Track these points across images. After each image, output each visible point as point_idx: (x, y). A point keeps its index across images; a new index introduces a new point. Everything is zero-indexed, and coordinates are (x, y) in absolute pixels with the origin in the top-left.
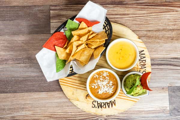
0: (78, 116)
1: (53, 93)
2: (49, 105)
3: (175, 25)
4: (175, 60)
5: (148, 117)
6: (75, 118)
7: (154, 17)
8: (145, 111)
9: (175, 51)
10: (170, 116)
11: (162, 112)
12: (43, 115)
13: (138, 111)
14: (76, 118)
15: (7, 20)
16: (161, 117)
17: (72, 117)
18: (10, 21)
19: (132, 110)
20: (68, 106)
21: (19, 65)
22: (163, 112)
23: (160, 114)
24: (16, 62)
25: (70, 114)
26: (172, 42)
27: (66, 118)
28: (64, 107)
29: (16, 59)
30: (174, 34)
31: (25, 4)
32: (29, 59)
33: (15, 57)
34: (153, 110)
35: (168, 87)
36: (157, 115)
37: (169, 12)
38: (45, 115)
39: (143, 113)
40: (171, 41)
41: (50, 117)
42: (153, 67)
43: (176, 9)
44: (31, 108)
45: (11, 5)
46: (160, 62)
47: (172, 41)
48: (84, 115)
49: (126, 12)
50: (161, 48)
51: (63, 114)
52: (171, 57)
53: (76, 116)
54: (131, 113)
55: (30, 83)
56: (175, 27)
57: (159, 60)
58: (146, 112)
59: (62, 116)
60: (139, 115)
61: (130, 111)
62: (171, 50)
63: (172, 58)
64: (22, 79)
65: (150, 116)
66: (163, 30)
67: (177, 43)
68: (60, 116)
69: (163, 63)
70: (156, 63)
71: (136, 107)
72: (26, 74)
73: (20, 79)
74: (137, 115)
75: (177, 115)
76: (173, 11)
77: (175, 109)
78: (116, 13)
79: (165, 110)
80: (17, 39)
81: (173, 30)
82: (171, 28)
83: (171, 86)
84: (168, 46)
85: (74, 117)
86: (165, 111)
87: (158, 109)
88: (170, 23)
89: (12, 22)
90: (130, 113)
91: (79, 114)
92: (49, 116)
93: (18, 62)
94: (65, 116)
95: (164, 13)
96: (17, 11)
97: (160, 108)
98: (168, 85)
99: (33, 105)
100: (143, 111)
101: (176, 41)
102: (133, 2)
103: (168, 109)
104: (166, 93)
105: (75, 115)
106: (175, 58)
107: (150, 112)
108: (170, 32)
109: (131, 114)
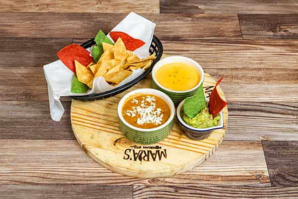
0: (95, 179)
1: (55, 142)
2: (47, 159)
3: (260, 64)
4: (268, 105)
5: (229, 187)
6: (89, 182)
7: (227, 54)
8: (222, 177)
9: (266, 94)
10: (272, 186)
11: (255, 179)
12: (32, 174)
13: (209, 176)
14: (92, 182)
15: (8, 51)
16: (254, 187)
17: (85, 180)
18: (11, 52)
19: (197, 173)
20: (79, 162)
21: (9, 102)
22: (257, 179)
23: (253, 183)
24: (6, 98)
25: (82, 174)
26: (259, 83)
27: (72, 181)
28: (72, 164)
29: (7, 95)
30: (260, 74)
31: (38, 36)
32: (27, 96)
33: (5, 93)
34: (238, 176)
35: (262, 141)
36: (247, 183)
37: (250, 49)
38: (35, 175)
39: (220, 179)
40: (257, 81)
41: (43, 178)
42: (231, 113)
43: (260, 46)
44: (12, 162)
45: (18, 36)
46: (243, 107)
47: (259, 81)
48: (107, 178)
49: (185, 49)
50: (242, 90)
51: (68, 173)
52: (260, 101)
53: (92, 179)
54: (196, 178)
55: (19, 126)
56: (262, 66)
57: (241, 105)
58: (224, 178)
59: (65, 177)
60: (211, 182)
61: (194, 175)
62: (259, 93)
63: (262, 103)
64: (8, 120)
65: (233, 184)
66: (244, 69)
67: (268, 84)
68: (62, 178)
69: (248, 108)
70: (237, 108)
71: (206, 169)
72: (17, 115)
73: (4, 120)
74: (207, 182)
75: (285, 186)
76: (256, 49)
77: (278, 175)
78: (170, 49)
79: (260, 176)
80: (14, 72)
81: (260, 69)
82: (256, 66)
83: (267, 141)
84: (254, 87)
85: (87, 180)
86: (260, 179)
87: (246, 174)
88: (252, 62)
89: (13, 54)
90: (194, 178)
91: (98, 175)
92: (42, 176)
93: (9, 98)
94: (72, 178)
95: (242, 51)
96: (25, 42)
97: (250, 173)
98: (261, 138)
99: (18, 157)
100: (218, 176)
101: (266, 83)
102: (195, 38)
103: (267, 174)
104: (259, 150)
105: (91, 177)
106: (269, 103)
107: (233, 178)
108: (255, 72)
109: (197, 180)
